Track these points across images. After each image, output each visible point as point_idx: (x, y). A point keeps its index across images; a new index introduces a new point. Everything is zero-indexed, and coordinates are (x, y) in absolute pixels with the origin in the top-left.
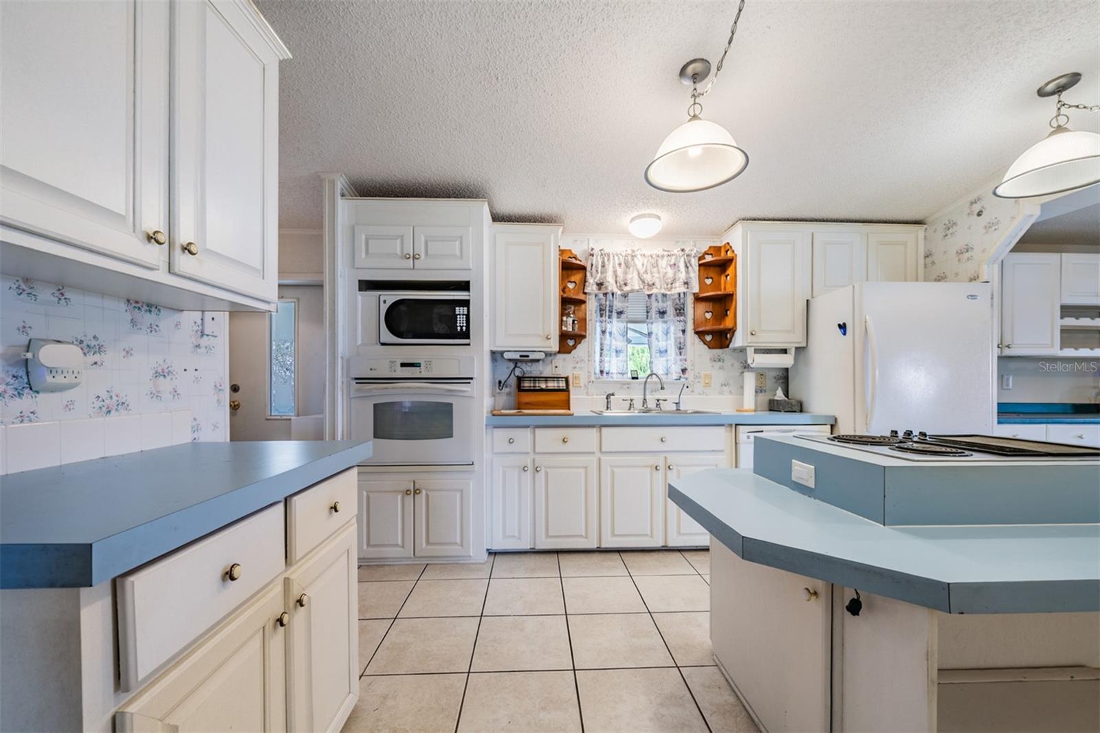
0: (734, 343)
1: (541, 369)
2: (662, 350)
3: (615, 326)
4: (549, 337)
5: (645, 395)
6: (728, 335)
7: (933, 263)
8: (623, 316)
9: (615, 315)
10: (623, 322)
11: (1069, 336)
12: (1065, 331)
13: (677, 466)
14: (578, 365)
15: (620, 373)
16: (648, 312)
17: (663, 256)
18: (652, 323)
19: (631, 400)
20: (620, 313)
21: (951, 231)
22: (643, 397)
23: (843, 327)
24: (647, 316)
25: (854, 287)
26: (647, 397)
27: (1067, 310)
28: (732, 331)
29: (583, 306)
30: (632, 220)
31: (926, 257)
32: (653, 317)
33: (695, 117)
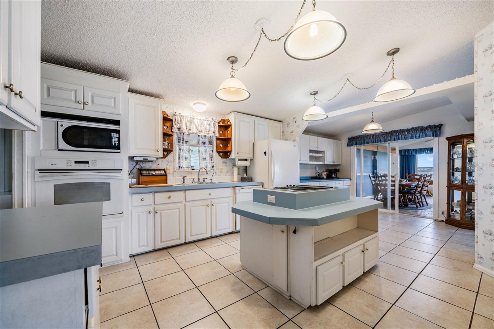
0: (231, 157)
1: (150, 165)
2: (204, 158)
3: (185, 147)
4: (158, 151)
5: (199, 177)
6: (229, 154)
7: (284, 135)
8: (188, 143)
9: (185, 142)
10: (188, 146)
11: (311, 158)
12: (311, 157)
13: (215, 204)
14: (169, 164)
15: (187, 168)
16: (198, 142)
17: (205, 120)
18: (200, 147)
19: (193, 179)
20: (187, 142)
21: (289, 126)
22: (198, 177)
23: (265, 153)
24: (198, 144)
25: (268, 140)
26: (200, 177)
27: (311, 151)
28: (230, 152)
29: (171, 137)
30: (194, 104)
31: (283, 132)
32: (200, 144)
33: (233, 76)
